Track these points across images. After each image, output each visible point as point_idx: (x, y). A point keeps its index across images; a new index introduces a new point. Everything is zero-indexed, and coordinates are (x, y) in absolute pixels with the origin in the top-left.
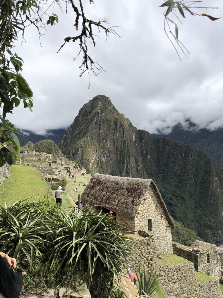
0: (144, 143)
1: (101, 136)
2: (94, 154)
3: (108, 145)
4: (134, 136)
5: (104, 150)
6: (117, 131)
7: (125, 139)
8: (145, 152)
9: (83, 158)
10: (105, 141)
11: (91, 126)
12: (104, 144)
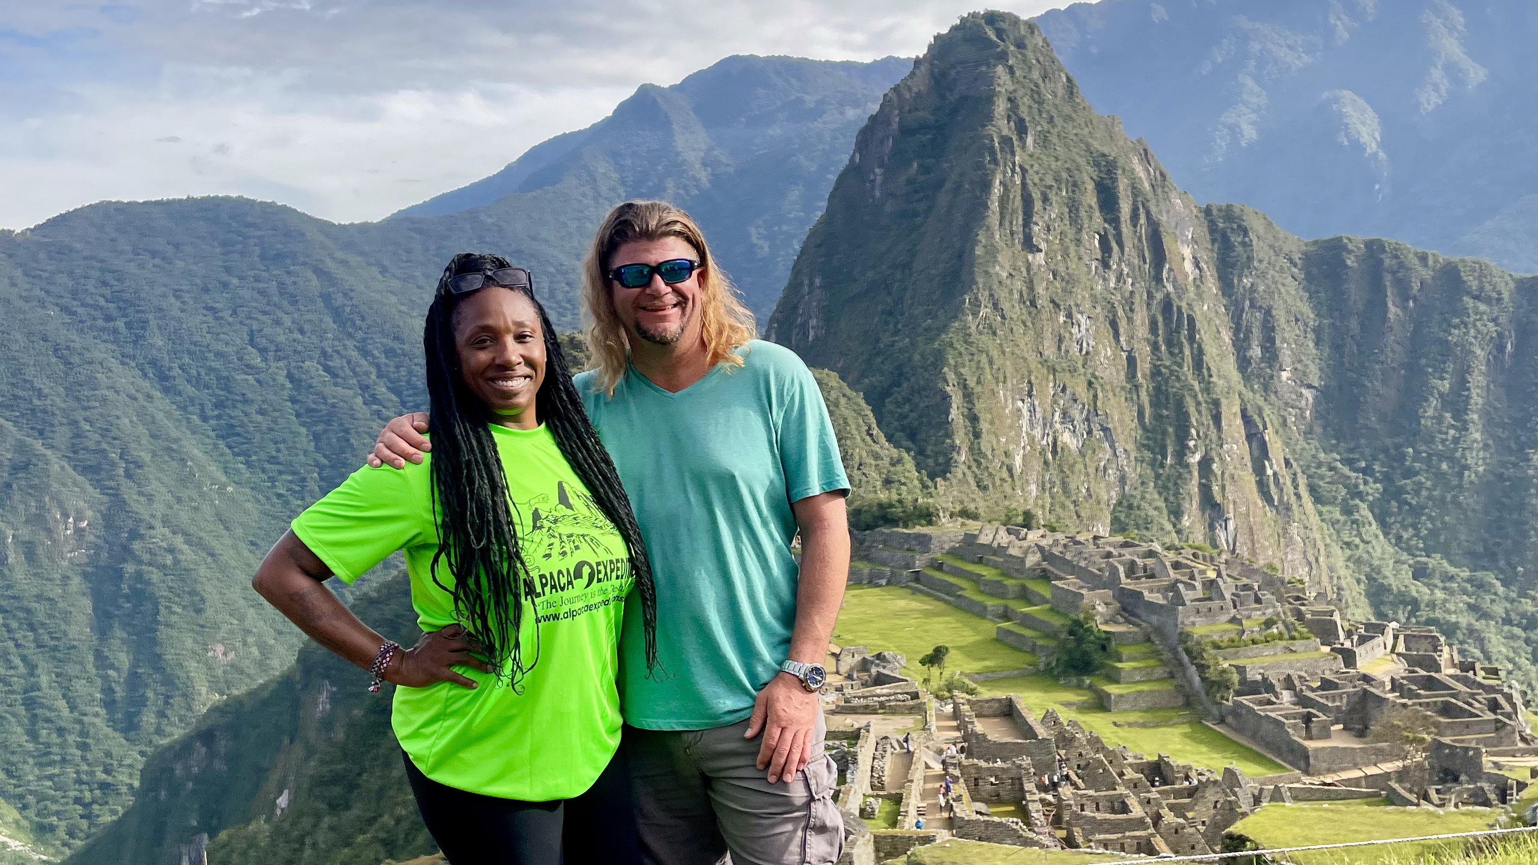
0: (1251, 290)
1: (1040, 290)
2: (1019, 413)
3: (1080, 343)
4: (1187, 252)
5: (1066, 378)
6: (1121, 245)
7: (1170, 288)
8: (1258, 352)
9: (981, 453)
10: (1062, 319)
11: (981, 234)
12: (1060, 341)
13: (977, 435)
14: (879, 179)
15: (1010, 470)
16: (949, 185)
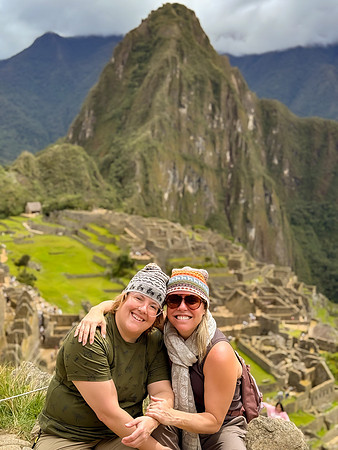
0: (276, 136)
1: (184, 125)
2: (168, 176)
3: (198, 149)
4: (251, 117)
5: (191, 164)
6: (220, 109)
8: (276, 162)
10: (192, 138)
11: (158, 96)
12: (190, 147)
13: (147, 182)
14: (121, 70)
15: (161, 198)
16: (149, 75)
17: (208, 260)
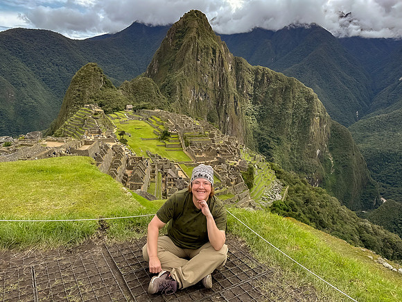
0: (241, 75)
1: (199, 69)
2: (191, 92)
3: (205, 80)
4: (230, 66)
5: (202, 87)
6: (215, 62)
7: (224, 72)
8: (241, 87)
9: (182, 99)
10: (202, 75)
11: (187, 55)
12: (201, 79)
15: (188, 103)
16: (183, 44)
17: (200, 133)
